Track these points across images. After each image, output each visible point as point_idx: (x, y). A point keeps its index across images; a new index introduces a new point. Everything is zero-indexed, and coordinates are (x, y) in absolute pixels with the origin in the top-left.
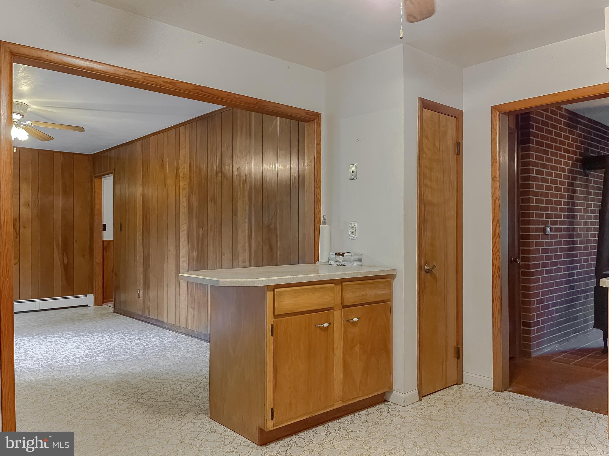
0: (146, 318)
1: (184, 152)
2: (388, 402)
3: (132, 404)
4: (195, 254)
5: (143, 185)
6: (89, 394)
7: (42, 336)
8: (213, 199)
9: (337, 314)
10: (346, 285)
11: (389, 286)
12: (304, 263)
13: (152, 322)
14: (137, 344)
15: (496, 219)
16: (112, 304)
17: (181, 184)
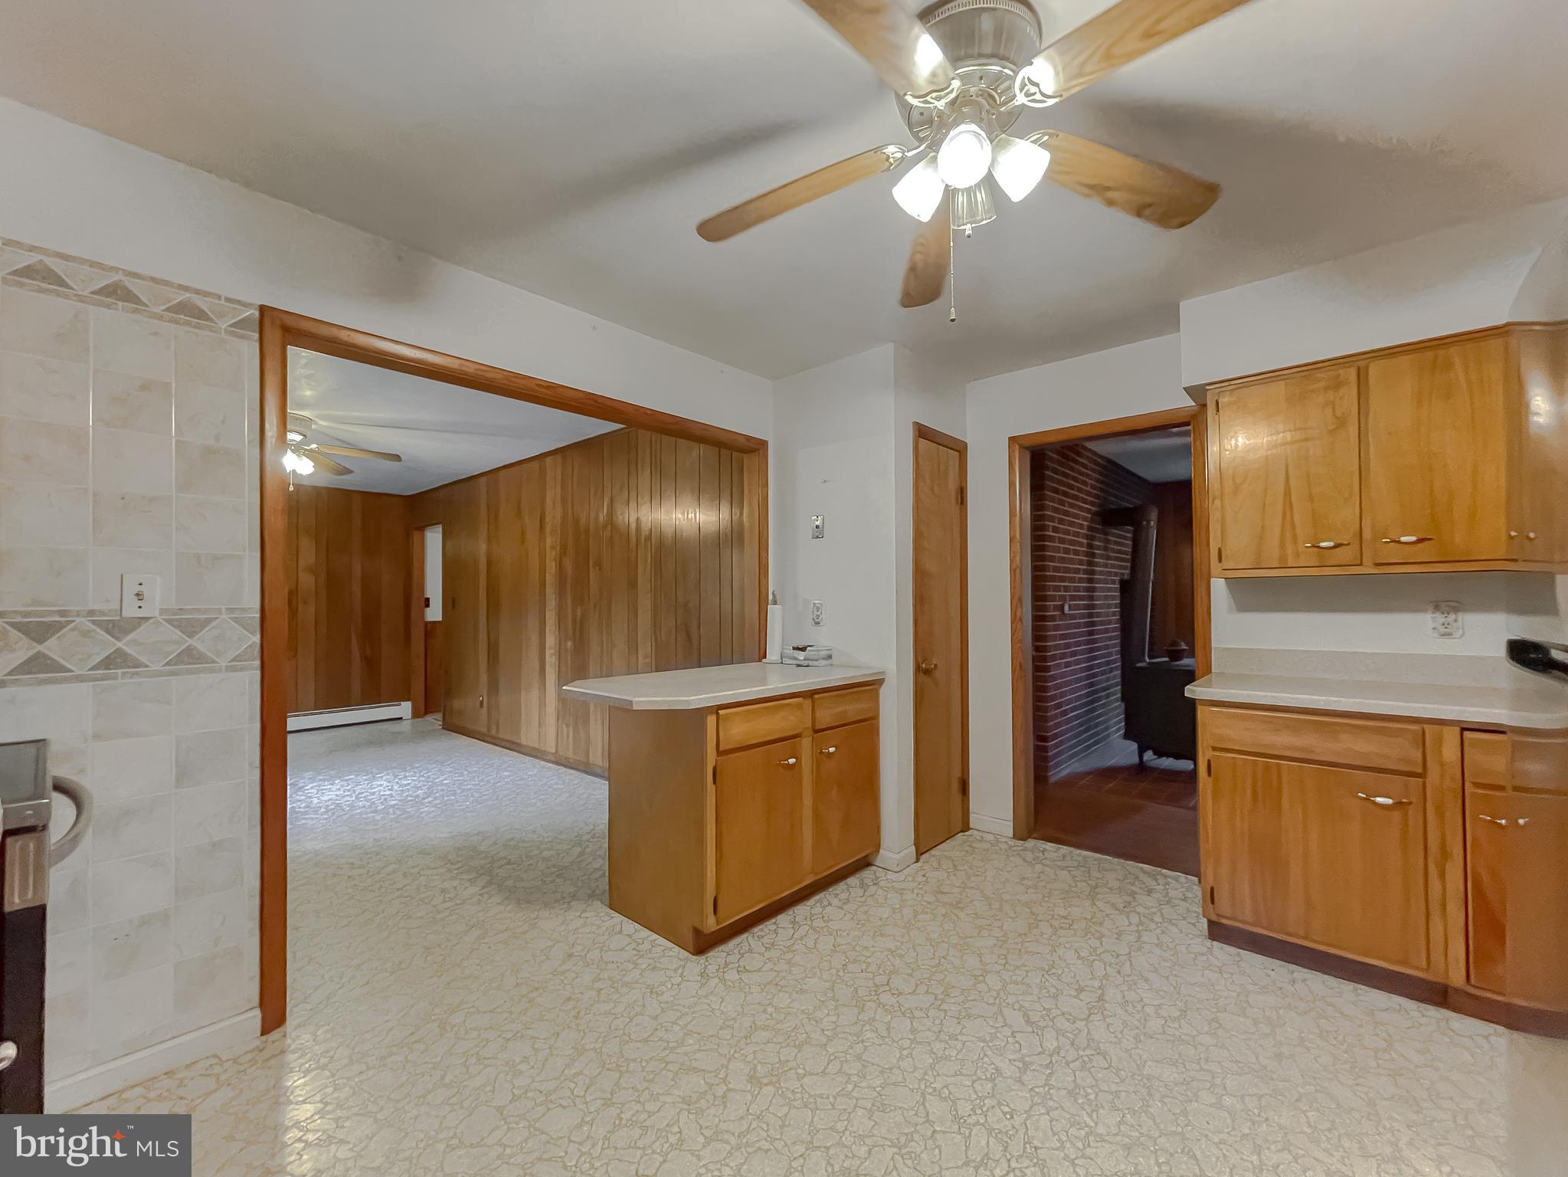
0: (492, 737)
1: (553, 495)
2: (874, 867)
3: (483, 888)
4: (569, 643)
5: (489, 540)
6: (412, 871)
7: (333, 770)
8: (599, 565)
9: (806, 743)
10: (818, 699)
11: (875, 698)
12: (743, 661)
13: (503, 744)
14: (482, 780)
15: (1017, 596)
16: (439, 716)
17: (549, 541)
